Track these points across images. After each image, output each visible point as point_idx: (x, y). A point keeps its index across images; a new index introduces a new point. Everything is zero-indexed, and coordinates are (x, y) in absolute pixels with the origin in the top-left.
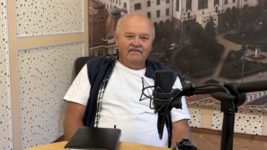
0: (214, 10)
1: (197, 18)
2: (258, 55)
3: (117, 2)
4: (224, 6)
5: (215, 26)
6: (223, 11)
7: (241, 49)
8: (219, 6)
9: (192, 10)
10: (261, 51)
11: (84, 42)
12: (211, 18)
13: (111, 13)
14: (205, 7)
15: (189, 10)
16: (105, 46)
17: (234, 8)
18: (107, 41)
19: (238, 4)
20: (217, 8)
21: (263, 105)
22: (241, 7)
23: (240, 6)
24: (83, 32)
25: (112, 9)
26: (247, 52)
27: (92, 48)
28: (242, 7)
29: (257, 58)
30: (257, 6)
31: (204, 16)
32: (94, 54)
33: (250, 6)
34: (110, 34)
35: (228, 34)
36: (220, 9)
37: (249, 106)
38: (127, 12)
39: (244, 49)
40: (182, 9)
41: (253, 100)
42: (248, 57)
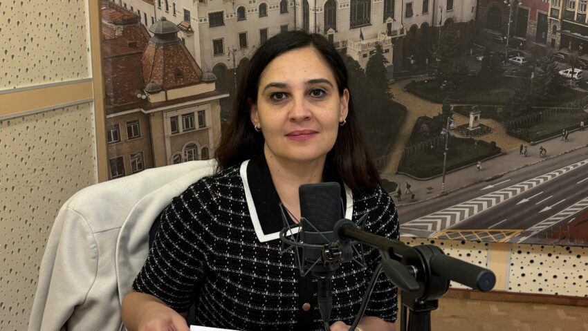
0: (385, 29)
1: (348, 46)
2: (476, 125)
3: (167, 9)
4: (404, 21)
5: (386, 65)
6: (402, 31)
7: (441, 113)
8: (394, 20)
9: (338, 29)
10: (481, 117)
11: (92, 102)
12: (378, 46)
13: (156, 34)
14: (365, 23)
15: (331, 30)
16: (142, 110)
17: (425, 25)
18: (147, 98)
19: (433, 17)
20: (389, 26)
21: (486, 228)
22: (440, 24)
23: (438, 23)
24: (89, 80)
25: (156, 25)
26: (452, 119)
27: (112, 116)
28: (443, 24)
29: (474, 131)
30: (472, 20)
31: (364, 42)
32: (118, 128)
33: (458, 20)
34: (153, 82)
35: (413, 81)
36: (396, 27)
37: (459, 231)
38: (192, 32)
39: (447, 113)
40: (315, 27)
41: (465, 219)
42: (455, 130)
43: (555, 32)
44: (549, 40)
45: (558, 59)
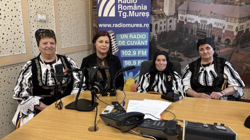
0: (155, 33)
4: (160, 31)
5: (156, 41)
6: (159, 33)
7: (168, 51)
8: (157, 30)
10: (178, 52)
11: (91, 49)
12: (154, 36)
17: (164, 31)
19: (166, 30)
20: (156, 32)
23: (168, 31)
24: (91, 44)
26: (171, 53)
29: (176, 55)
30: (175, 30)
33: (172, 30)
36: (158, 32)
39: (170, 51)
42: (172, 55)
43: (195, 32)
44: (194, 34)
45: (196, 39)
